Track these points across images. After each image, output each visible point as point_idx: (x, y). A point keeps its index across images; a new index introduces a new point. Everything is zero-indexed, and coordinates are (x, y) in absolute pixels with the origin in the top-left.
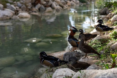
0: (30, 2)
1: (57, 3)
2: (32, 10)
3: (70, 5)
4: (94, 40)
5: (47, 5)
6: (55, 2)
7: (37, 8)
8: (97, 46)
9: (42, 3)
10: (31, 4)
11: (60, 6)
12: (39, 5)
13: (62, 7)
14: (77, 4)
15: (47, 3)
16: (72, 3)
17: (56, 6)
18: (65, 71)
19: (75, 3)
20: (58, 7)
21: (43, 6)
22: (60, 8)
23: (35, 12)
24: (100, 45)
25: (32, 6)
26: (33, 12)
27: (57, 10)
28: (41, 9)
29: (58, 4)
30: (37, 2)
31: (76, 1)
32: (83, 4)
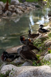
0: (1, 10)
1: (19, 9)
2: (2, 15)
3: (29, 10)
4: (37, 38)
5: (13, 11)
6: (18, 9)
7: (6, 13)
8: (39, 43)
9: (9, 10)
10: (1, 11)
11: (22, 11)
12: (7, 12)
13: (24, 12)
14: (34, 9)
15: (13, 9)
16: (30, 8)
17: (19, 11)
18: (8, 67)
19: (32, 8)
20: (21, 12)
21: (10, 12)
22: (22, 13)
23: (5, 16)
24: (41, 42)
25: (3, 12)
26: (3, 16)
27: (20, 14)
28: (9, 14)
29: (21, 10)
30: (6, 9)
31: (33, 7)
32: (38, 8)
